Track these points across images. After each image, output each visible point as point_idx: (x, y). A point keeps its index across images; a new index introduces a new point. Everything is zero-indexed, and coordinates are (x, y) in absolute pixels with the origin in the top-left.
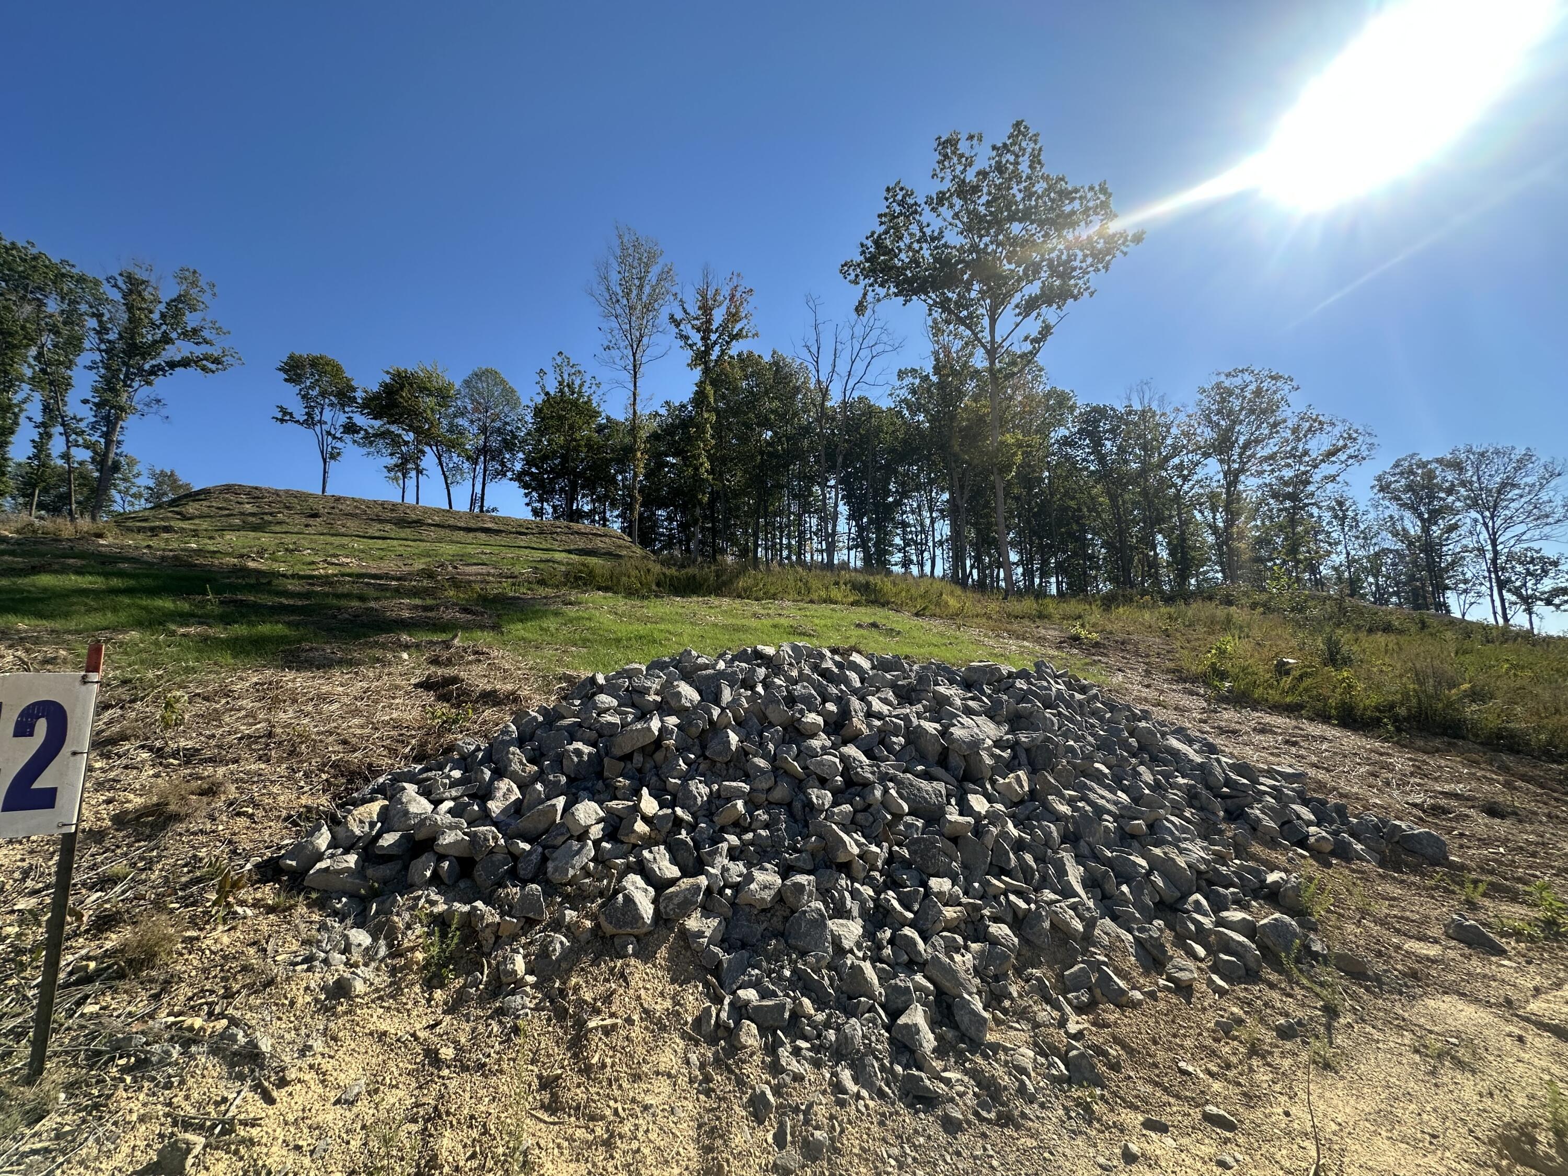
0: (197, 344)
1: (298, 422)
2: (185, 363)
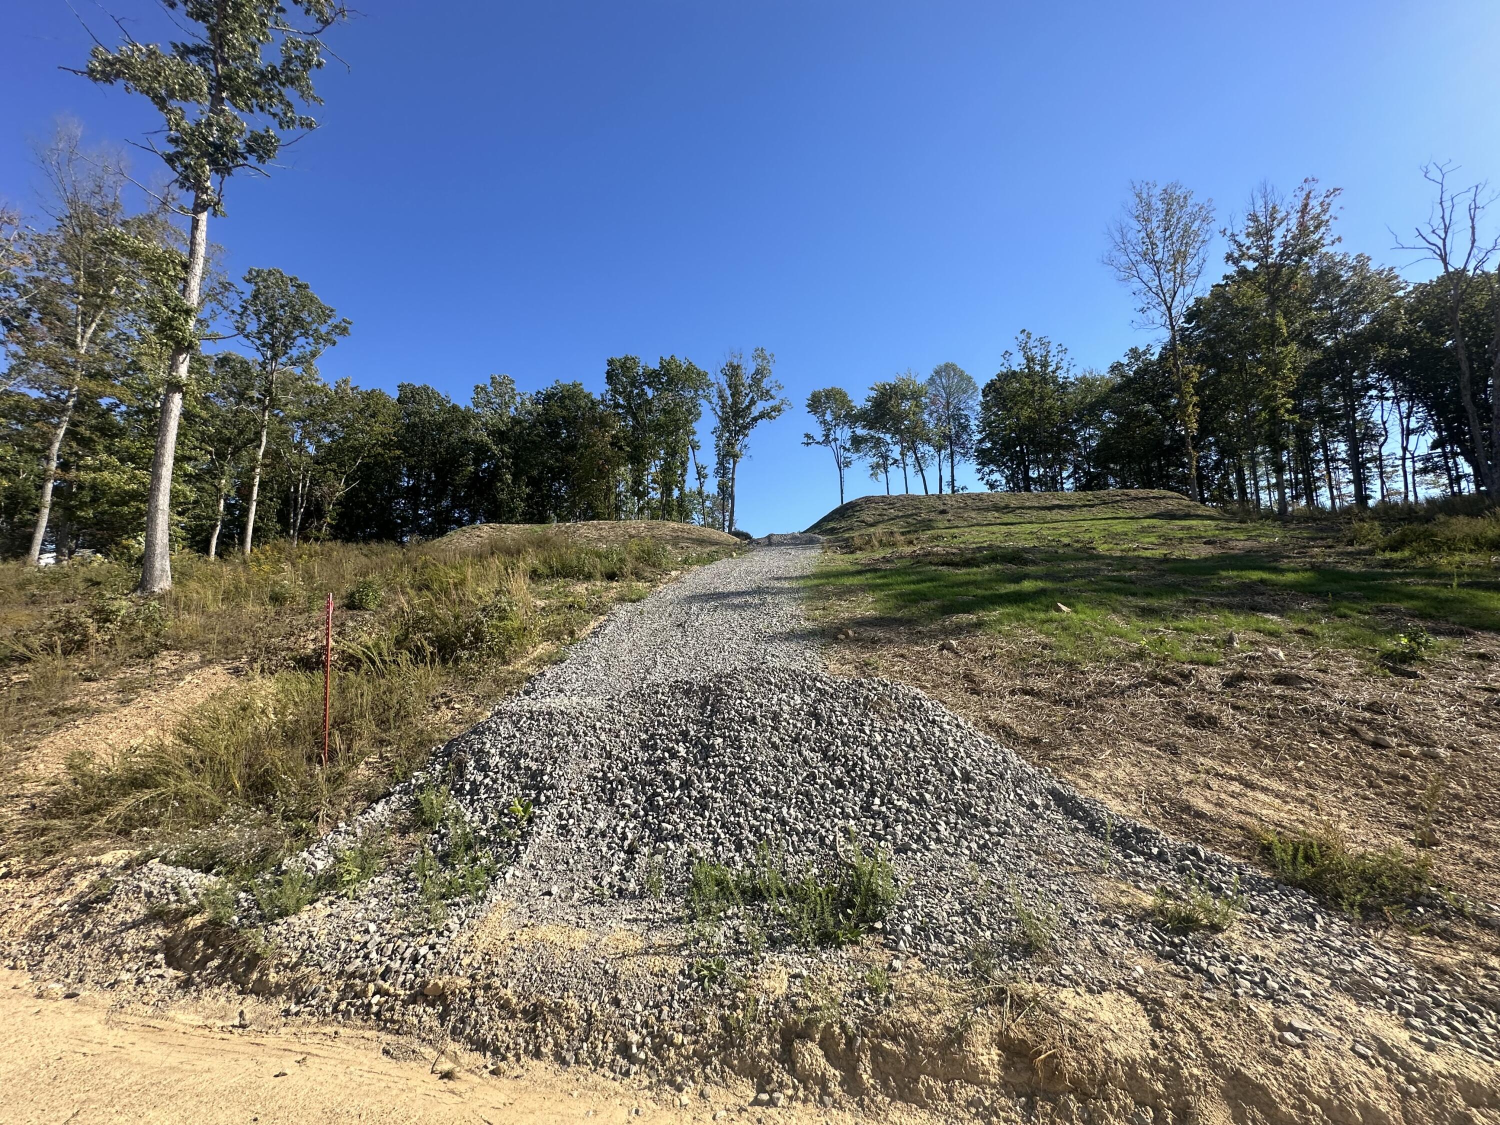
0: (766, 401)
1: (818, 443)
2: (762, 416)
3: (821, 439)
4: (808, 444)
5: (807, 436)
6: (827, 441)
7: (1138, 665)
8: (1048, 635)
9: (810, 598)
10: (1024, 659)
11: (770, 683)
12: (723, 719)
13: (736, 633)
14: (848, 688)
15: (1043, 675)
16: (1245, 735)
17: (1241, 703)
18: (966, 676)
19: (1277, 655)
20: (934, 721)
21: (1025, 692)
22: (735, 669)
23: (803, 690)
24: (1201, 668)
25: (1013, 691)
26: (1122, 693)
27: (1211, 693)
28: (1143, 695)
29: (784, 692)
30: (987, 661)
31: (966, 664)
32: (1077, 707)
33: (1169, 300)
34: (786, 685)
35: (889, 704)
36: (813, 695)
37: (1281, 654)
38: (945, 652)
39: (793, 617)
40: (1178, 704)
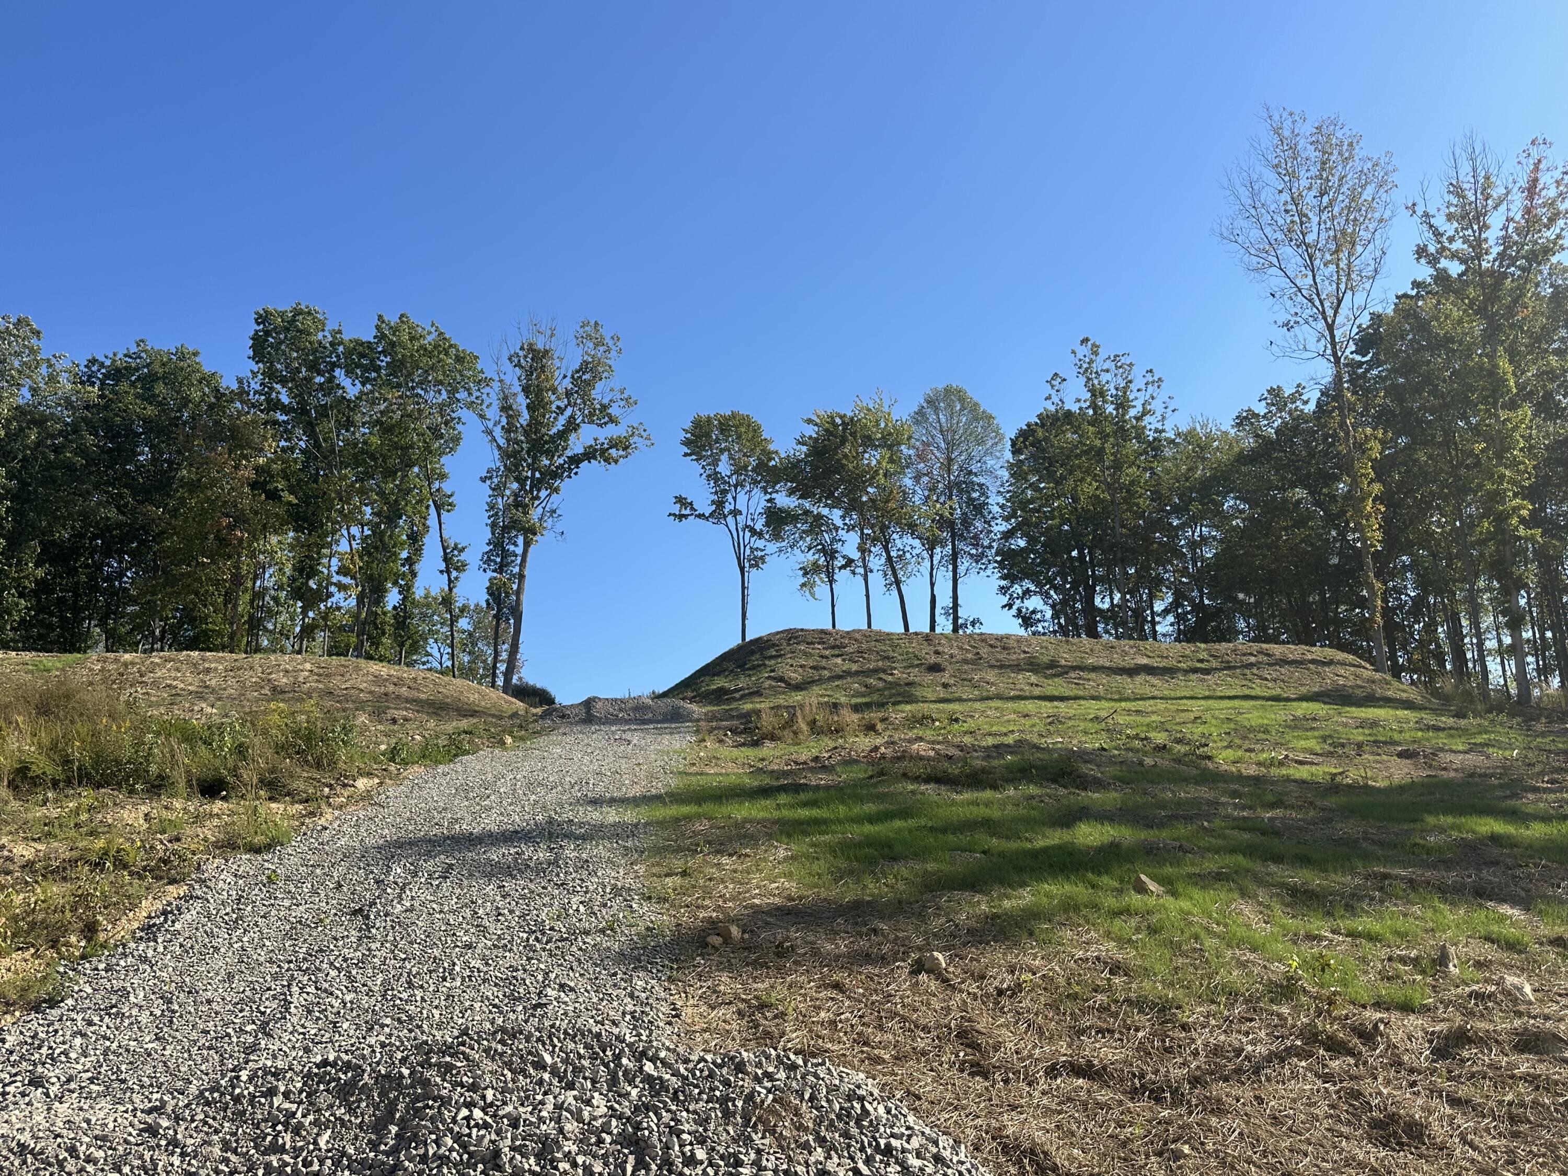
0: (600, 425)
1: (701, 516)
2: (589, 455)
3: (708, 511)
4: (681, 517)
5: (680, 500)
6: (718, 513)
7: (1285, 1010)
8: (1123, 942)
9: (658, 851)
10: (1074, 997)
11: (540, 1065)
12: (424, 1159)
13: (483, 930)
14: (711, 1075)
15: (1111, 1032)
16: (1473, 1161)
17: (1463, 1091)
18: (962, 1034)
19: (1520, 989)
20: (888, 1151)
21: (1077, 1070)
22: (465, 1033)
23: (613, 1082)
24: (1394, 1016)
25: (1053, 1068)
26: (1257, 1072)
27: (1412, 1071)
28: (1294, 1076)
29: (570, 1086)
30: (1004, 1001)
31: (963, 1007)
32: (1174, 1105)
33: (1330, 312)
34: (578, 1070)
35: (797, 1113)
36: (634, 1093)
37: (1528, 989)
38: (923, 977)
39: (617, 891)
40: (1356, 1095)
